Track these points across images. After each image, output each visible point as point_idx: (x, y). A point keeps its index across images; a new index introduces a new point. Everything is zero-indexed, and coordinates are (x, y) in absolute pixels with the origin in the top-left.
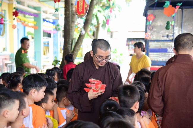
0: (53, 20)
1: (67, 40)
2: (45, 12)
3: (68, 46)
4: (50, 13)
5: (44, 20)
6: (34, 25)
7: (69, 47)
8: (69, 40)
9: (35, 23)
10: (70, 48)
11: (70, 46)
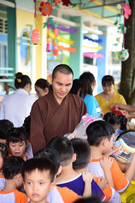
0: (99, 36)
1: (127, 71)
2: (87, 24)
3: (128, 79)
4: (95, 26)
5: (85, 38)
6: (71, 46)
7: (129, 81)
8: (129, 71)
9: (72, 43)
10: (130, 84)
11: (131, 80)
